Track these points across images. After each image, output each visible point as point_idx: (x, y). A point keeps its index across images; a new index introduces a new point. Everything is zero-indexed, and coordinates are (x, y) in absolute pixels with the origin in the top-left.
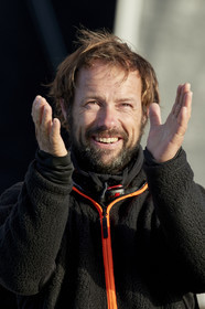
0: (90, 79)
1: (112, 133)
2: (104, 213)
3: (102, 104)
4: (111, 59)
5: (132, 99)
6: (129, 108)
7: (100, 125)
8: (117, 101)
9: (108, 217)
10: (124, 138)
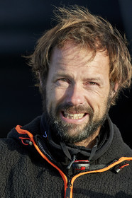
0: (61, 58)
1: (78, 110)
2: (69, 184)
3: (71, 81)
4: (81, 42)
5: (99, 79)
6: (95, 86)
7: (68, 101)
8: (84, 80)
9: (72, 187)
10: (89, 113)
